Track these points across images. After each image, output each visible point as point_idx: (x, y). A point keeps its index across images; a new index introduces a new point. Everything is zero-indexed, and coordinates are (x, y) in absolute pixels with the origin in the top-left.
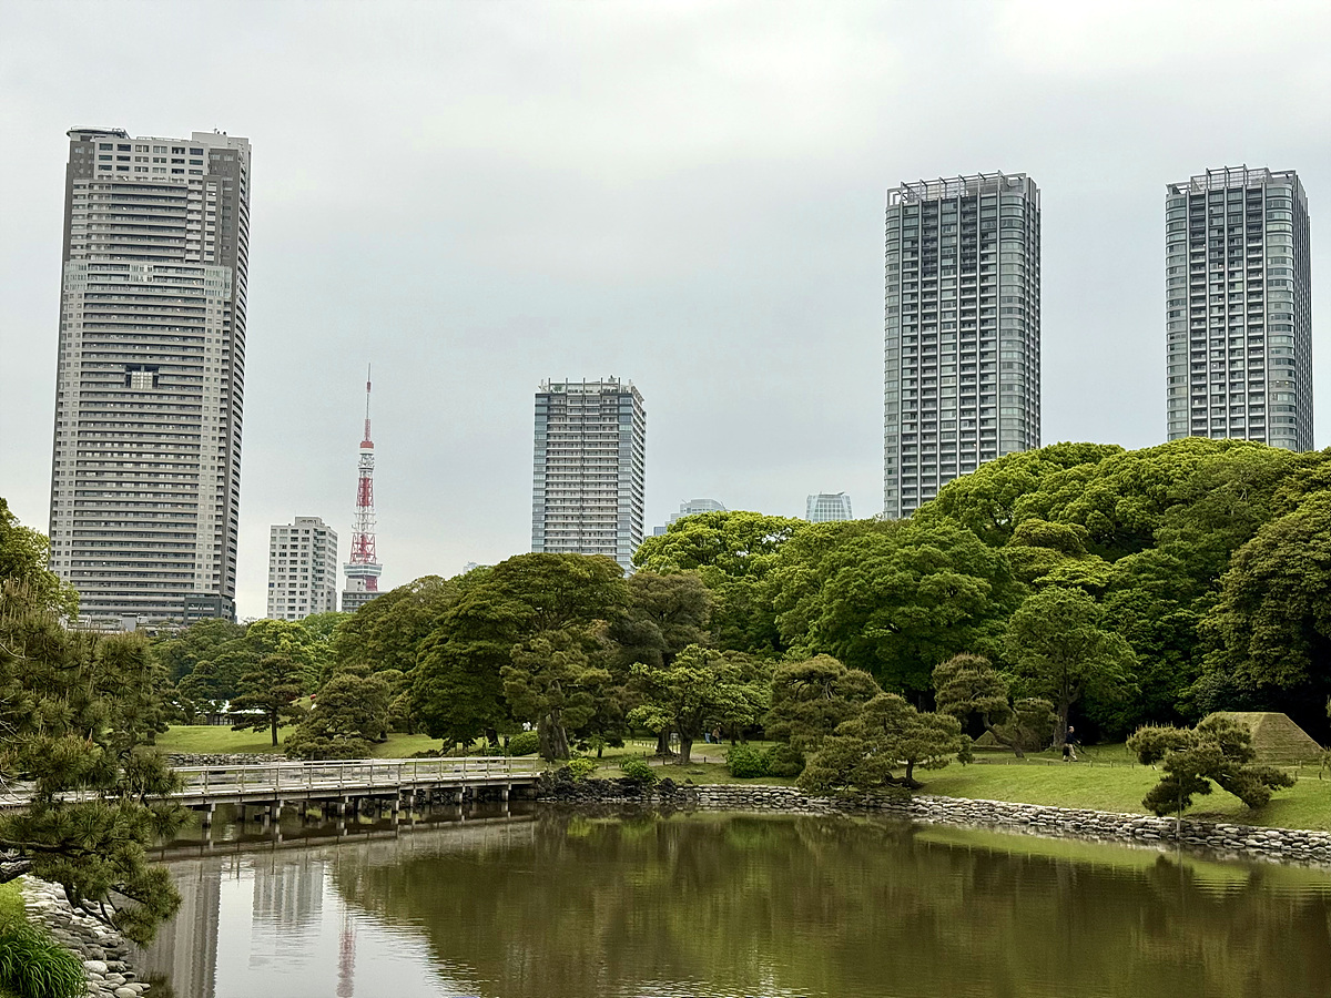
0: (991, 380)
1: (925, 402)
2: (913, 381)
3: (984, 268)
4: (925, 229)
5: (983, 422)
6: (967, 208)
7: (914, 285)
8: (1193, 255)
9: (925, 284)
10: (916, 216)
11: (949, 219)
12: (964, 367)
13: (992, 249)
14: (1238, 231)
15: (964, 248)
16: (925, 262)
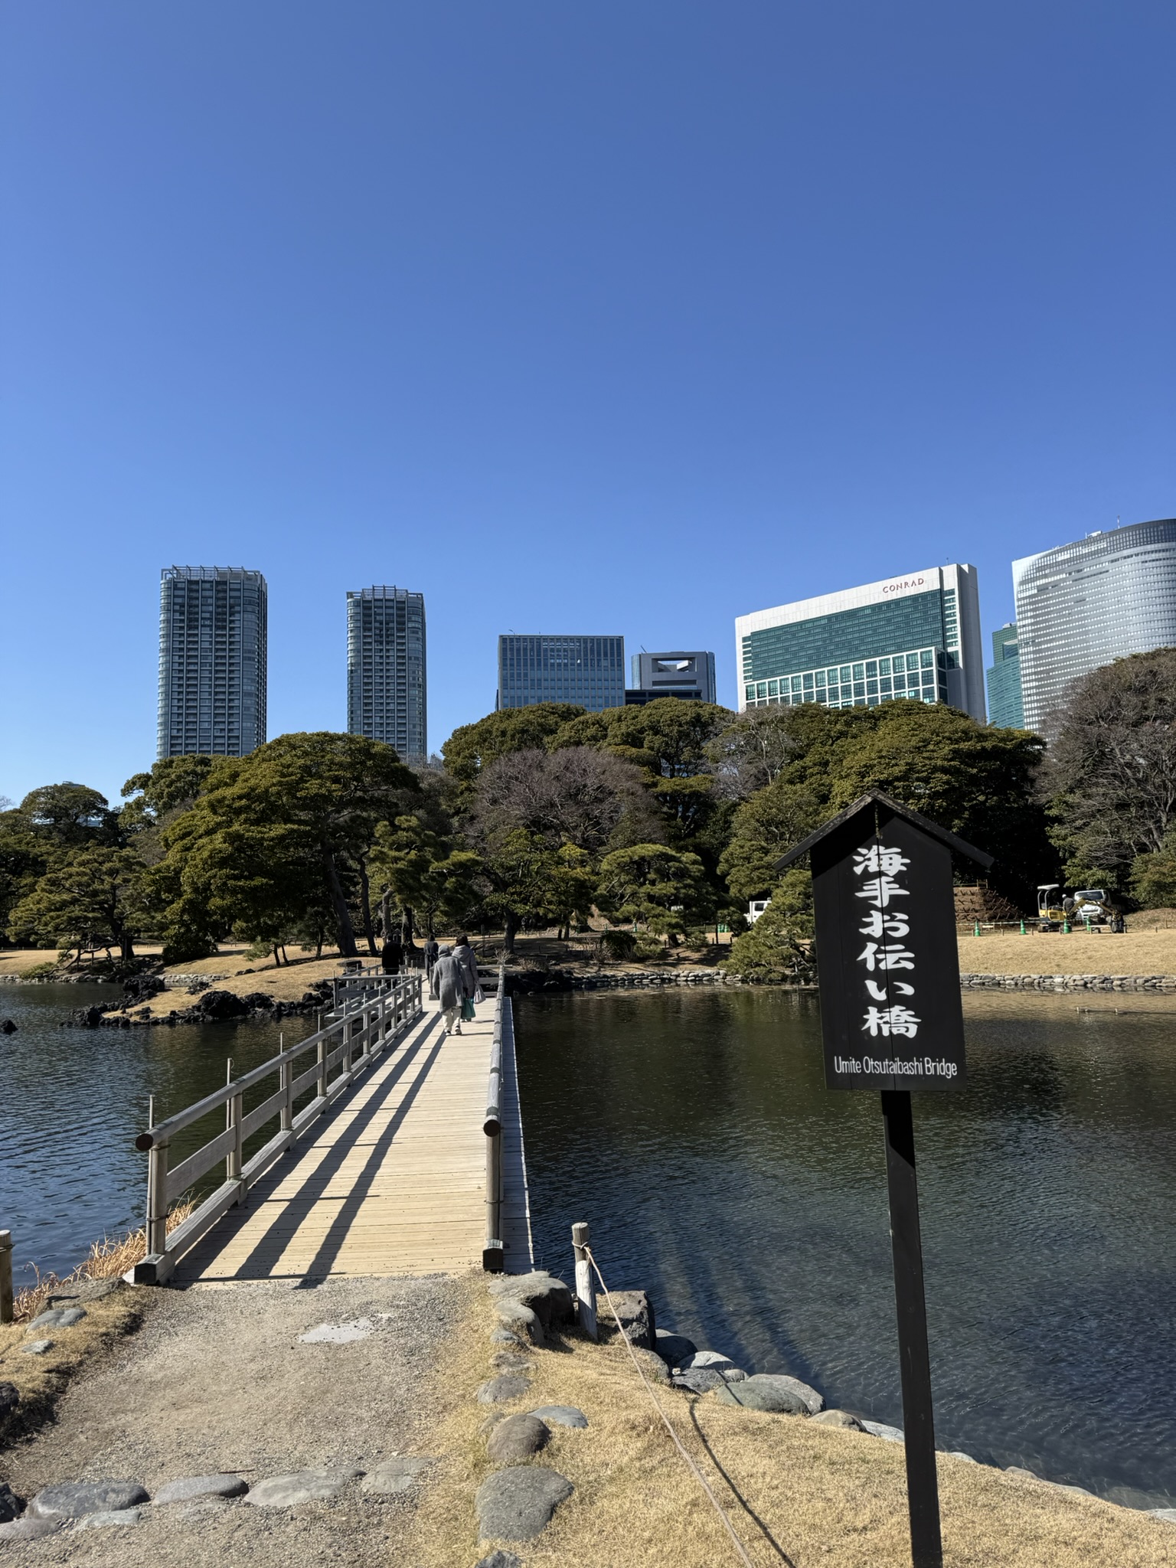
0: (236, 703)
1: (188, 715)
2: (179, 700)
3: (231, 629)
4: (190, 598)
5: (230, 730)
6: (220, 588)
7: (181, 635)
8: (365, 637)
9: (189, 635)
10: (184, 589)
11: (207, 593)
12: (216, 693)
13: (237, 617)
14: (391, 625)
15: (217, 614)
16: (190, 620)
